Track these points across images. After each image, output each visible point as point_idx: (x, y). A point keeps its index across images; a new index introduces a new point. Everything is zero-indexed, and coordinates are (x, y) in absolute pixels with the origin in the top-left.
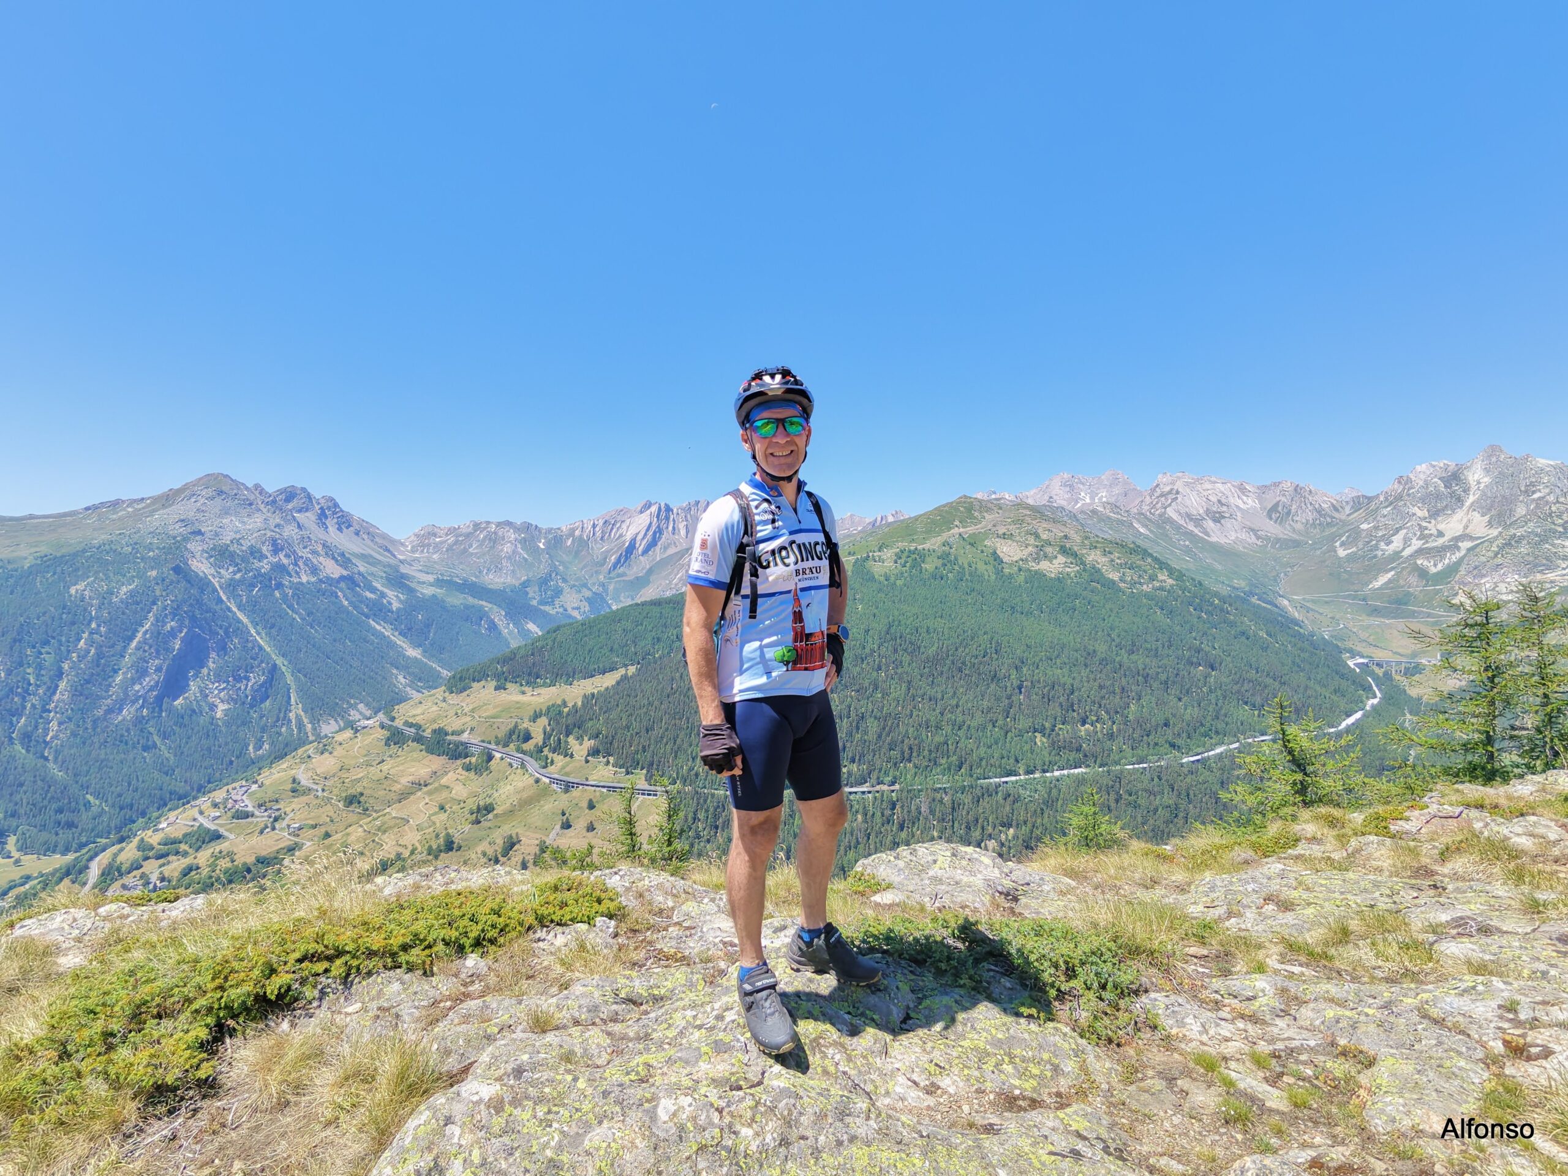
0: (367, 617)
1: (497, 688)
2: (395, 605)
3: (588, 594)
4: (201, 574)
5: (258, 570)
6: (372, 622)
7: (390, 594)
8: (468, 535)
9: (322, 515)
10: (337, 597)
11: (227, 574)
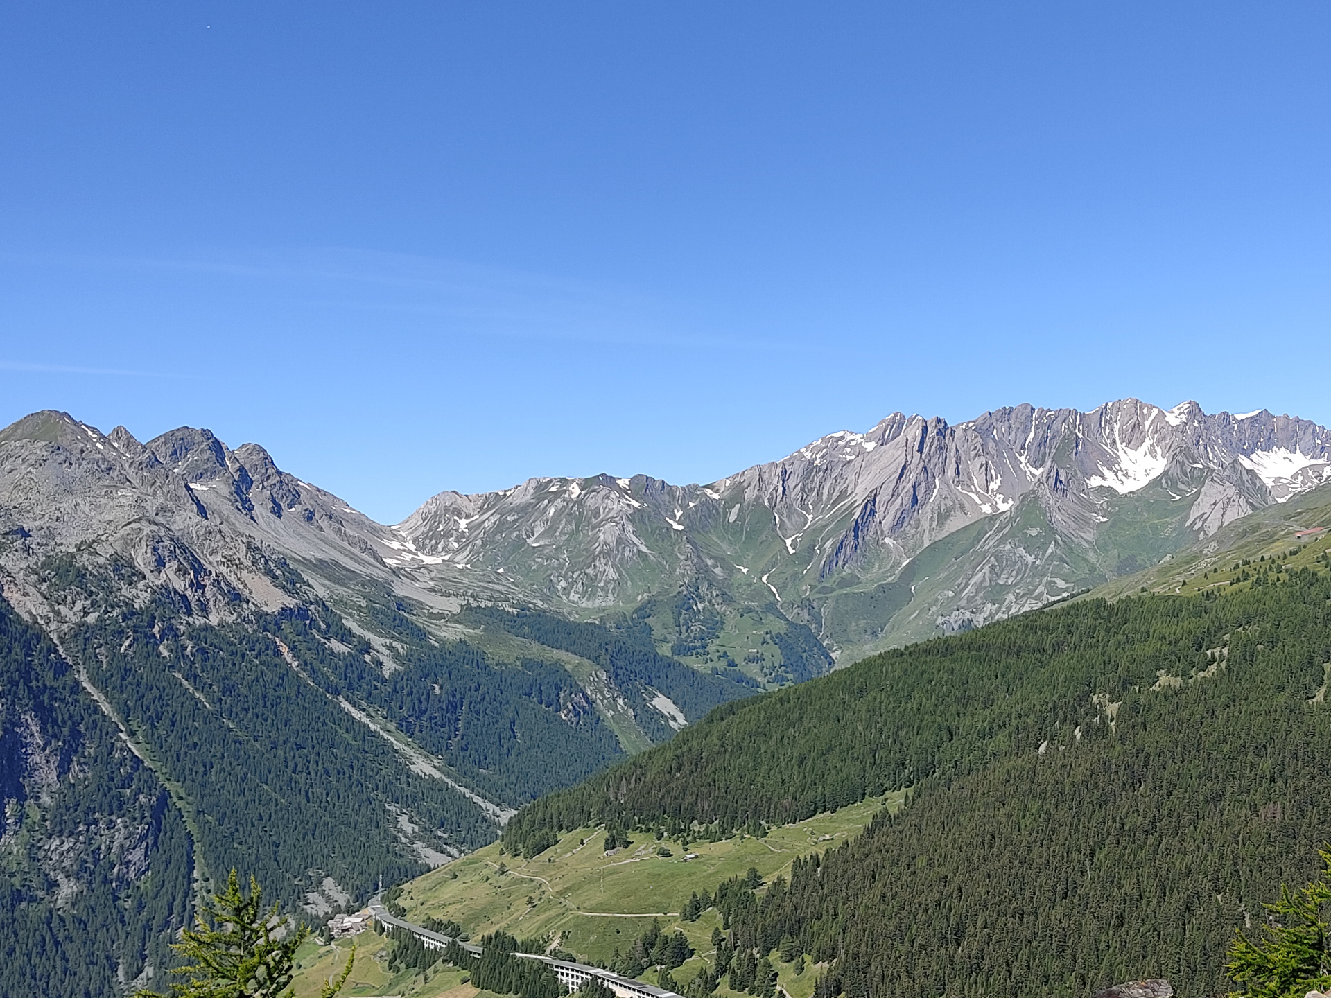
0: (337, 692)
1: (610, 844)
2: (389, 667)
3: (780, 627)
4: (26, 617)
5: (129, 603)
6: (345, 705)
7: (377, 642)
8: (524, 511)
9: (243, 482)
10: (278, 653)
11: (72, 614)
